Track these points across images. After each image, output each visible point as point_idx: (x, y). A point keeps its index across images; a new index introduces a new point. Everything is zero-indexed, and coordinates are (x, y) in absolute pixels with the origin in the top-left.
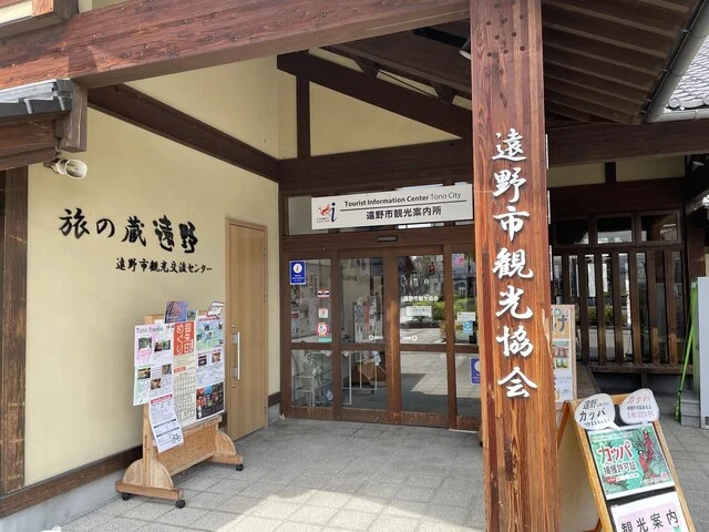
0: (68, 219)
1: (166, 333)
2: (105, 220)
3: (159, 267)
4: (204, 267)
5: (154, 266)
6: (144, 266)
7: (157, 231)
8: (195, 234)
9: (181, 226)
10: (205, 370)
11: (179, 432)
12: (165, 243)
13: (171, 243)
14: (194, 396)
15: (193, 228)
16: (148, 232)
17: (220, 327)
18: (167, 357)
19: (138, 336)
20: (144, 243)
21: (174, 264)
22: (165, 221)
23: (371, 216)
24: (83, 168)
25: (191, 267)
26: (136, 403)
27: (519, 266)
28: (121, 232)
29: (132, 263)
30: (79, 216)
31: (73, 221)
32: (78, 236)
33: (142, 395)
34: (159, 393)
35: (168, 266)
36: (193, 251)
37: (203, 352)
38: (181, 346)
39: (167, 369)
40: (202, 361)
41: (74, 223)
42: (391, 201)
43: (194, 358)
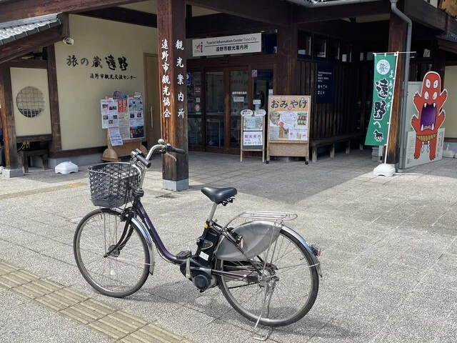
0: (70, 59)
1: (114, 103)
2: (84, 59)
3: (109, 77)
4: (132, 77)
5: (107, 77)
6: (102, 77)
7: (107, 62)
8: (126, 62)
9: (119, 59)
10: (133, 120)
11: (121, 141)
12: (112, 67)
13: (114, 66)
14: (129, 129)
15: (125, 59)
16: (103, 62)
17: (141, 103)
18: (115, 112)
19: (102, 104)
20: (101, 67)
21: (116, 76)
22: (111, 57)
23: (218, 50)
24: (72, 41)
25: (125, 77)
26: (103, 128)
27: (167, 80)
28: (91, 63)
29: (97, 75)
30: (74, 58)
31: (72, 60)
32: (74, 66)
33: (105, 125)
34: (113, 125)
35: (114, 76)
36: (125, 69)
37: (132, 112)
38: (121, 109)
39: (115, 117)
40: (132, 116)
41: (73, 61)
42: (226, 42)
43: (128, 115)
